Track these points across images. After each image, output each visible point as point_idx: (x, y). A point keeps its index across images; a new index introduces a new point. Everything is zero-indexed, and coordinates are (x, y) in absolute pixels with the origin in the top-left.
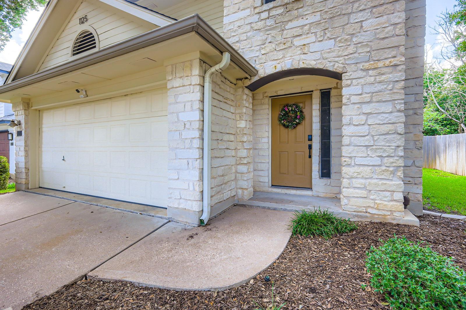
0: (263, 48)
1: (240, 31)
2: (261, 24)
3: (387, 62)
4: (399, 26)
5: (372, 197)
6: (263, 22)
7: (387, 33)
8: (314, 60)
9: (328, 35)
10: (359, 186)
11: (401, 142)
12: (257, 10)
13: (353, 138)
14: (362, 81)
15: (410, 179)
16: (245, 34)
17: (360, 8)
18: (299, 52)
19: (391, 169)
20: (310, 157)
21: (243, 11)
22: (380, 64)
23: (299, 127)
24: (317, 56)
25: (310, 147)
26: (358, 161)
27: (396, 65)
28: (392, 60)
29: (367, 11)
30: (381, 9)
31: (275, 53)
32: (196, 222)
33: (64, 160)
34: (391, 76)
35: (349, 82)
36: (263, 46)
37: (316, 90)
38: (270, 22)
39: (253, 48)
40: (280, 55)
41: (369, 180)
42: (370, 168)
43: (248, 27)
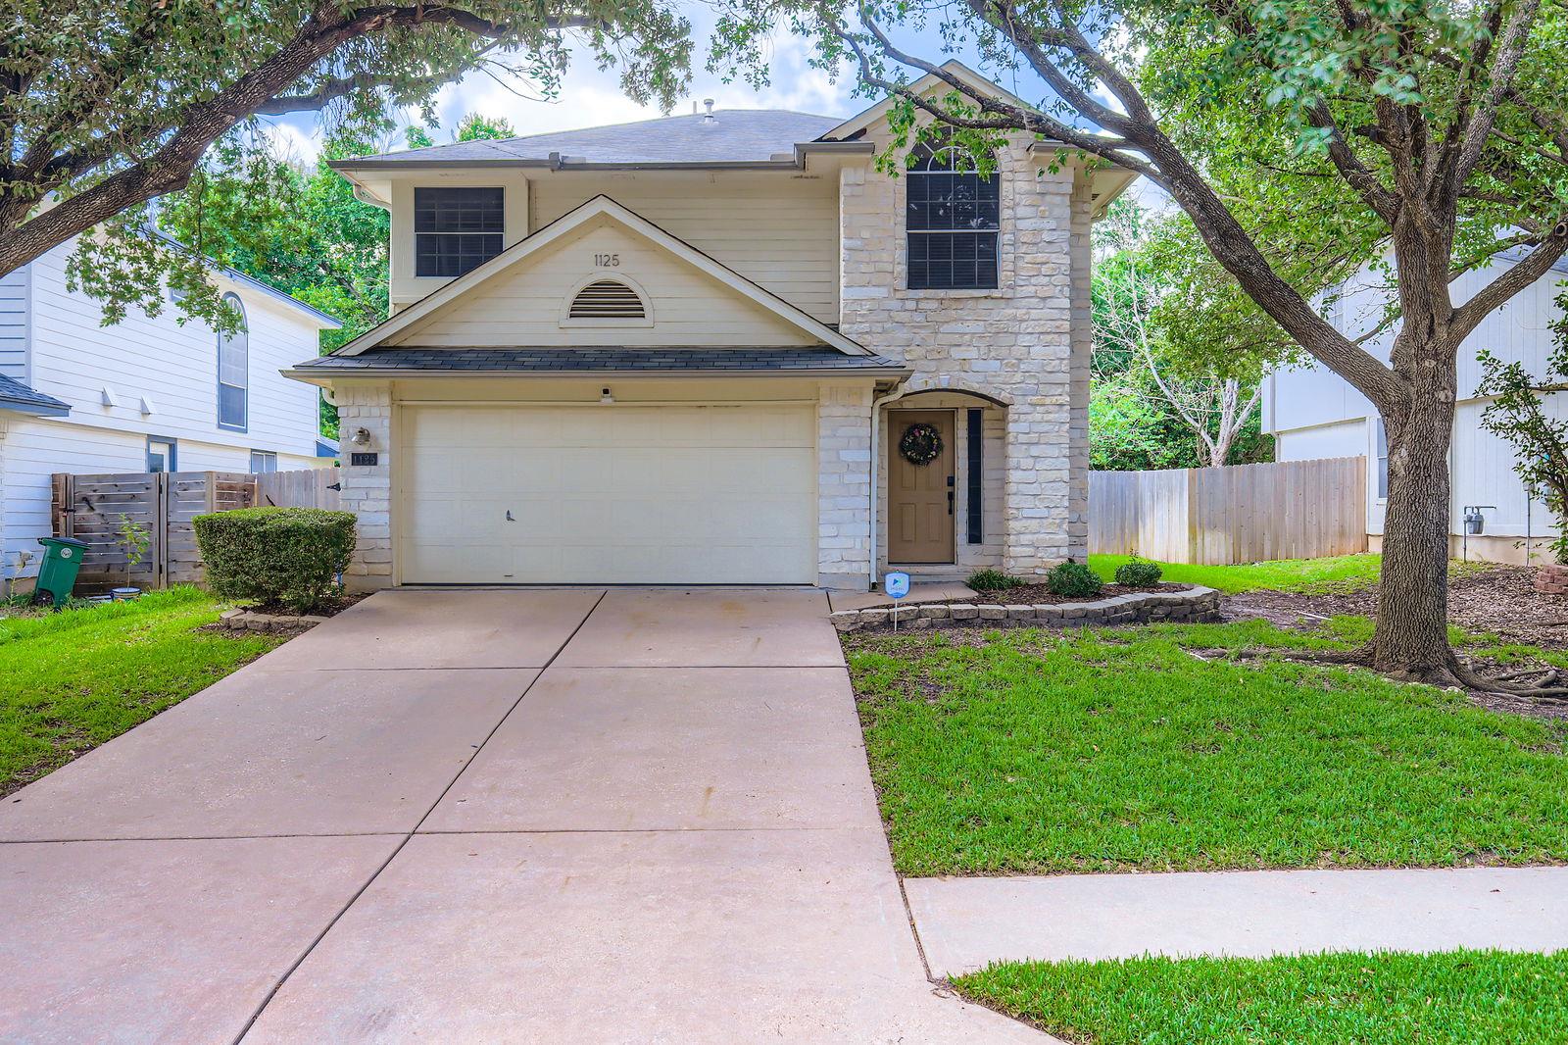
0: (907, 352)
1: (873, 317)
2: (904, 316)
3: (1054, 399)
4: (1064, 362)
5: (1039, 555)
6: (908, 314)
7: (1054, 367)
8: (978, 383)
9: (993, 354)
10: (1027, 543)
11: (1066, 491)
12: (899, 295)
13: (1021, 485)
14: (1029, 417)
15: (1076, 539)
16: (880, 324)
17: (1029, 330)
18: (958, 368)
19: (1057, 521)
20: (951, 511)
21: (877, 289)
22: (1048, 401)
23: (934, 465)
24: (980, 377)
25: (951, 496)
26: (1026, 513)
27: (1061, 405)
28: (1059, 397)
29: (1034, 336)
30: (1049, 337)
31: (926, 362)
32: (867, 587)
33: (509, 519)
34: (1057, 415)
35: (1016, 416)
36: (908, 349)
37: (963, 407)
38: (919, 318)
39: (891, 348)
40: (932, 366)
41: (1037, 536)
42: (1038, 520)
43: (884, 316)
